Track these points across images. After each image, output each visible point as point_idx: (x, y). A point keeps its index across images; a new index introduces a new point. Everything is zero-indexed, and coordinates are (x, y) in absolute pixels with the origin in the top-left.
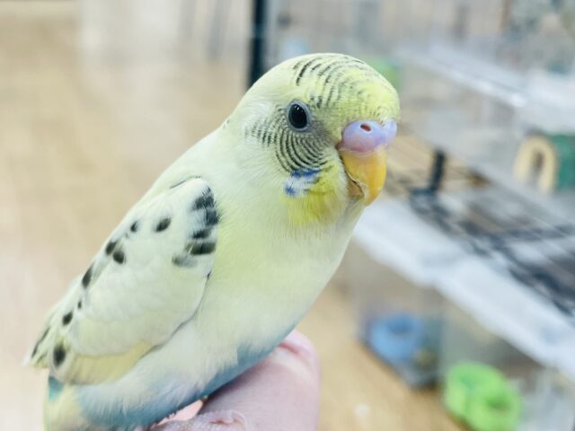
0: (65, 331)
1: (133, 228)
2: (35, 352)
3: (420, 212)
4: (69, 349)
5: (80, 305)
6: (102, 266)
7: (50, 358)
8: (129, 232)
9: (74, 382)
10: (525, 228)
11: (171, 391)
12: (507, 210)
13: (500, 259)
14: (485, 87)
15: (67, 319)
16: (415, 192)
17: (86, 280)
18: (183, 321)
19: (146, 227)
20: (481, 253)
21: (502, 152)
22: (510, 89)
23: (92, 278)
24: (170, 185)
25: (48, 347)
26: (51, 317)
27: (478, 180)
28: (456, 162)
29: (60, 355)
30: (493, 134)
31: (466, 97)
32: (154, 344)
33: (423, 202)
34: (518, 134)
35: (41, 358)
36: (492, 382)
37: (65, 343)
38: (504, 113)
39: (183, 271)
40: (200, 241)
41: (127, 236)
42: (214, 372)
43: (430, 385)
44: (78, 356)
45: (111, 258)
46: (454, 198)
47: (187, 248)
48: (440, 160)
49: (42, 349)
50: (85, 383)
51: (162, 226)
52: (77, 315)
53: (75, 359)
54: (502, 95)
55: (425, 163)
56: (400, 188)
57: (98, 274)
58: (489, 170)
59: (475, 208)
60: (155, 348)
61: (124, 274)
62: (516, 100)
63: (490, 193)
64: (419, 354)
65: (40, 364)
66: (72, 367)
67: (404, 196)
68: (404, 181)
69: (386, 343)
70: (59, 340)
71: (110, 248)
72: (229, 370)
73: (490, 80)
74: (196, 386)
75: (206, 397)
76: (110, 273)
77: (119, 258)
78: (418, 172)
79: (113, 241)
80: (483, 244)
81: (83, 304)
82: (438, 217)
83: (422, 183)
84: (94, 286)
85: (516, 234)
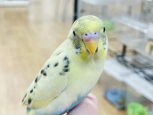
0: (31, 95)
1: (48, 66)
2: (23, 101)
3: (119, 62)
4: (32, 99)
5: (35, 87)
6: (40, 77)
7: (27, 102)
8: (47, 67)
9: (34, 108)
10: (149, 66)
11: (60, 109)
12: (143, 61)
13: (142, 74)
14: (137, 28)
15: (32, 91)
16: (118, 56)
17: (36, 81)
18: (62, 90)
19: (52, 66)
20: (136, 72)
21: (142, 45)
22: (144, 28)
23: (38, 80)
24: (57, 54)
25: (27, 99)
26: (27, 91)
27: (135, 53)
28: (129, 48)
29: (30, 101)
30: (139, 40)
31: (132, 31)
32: (55, 97)
33: (120, 59)
34: (146, 40)
35: (25, 102)
36: (140, 108)
37: (31, 98)
38: (142, 35)
39: (62, 76)
40: (66, 68)
41: (46, 68)
42: (71, 103)
43: (123, 108)
44: (35, 101)
45: (42, 74)
46: (129, 58)
47: (63, 70)
48: (125, 47)
49: (25, 100)
50: (36, 109)
51: (56, 65)
52: (34, 90)
53: (34, 102)
54: (142, 30)
55: (121, 48)
56: (114, 55)
57: (39, 79)
58: (138, 50)
59: (135, 60)
60: (56, 98)
61: (46, 78)
62: (145, 31)
63: (139, 56)
64: (120, 100)
65: (24, 104)
66: (33, 104)
67: (115, 57)
68: (115, 53)
69: (111, 97)
70: (29, 97)
71: (42, 72)
72: (75, 103)
73: (138, 26)
74: (67, 107)
75: (68, 112)
76: (42, 79)
77: (45, 74)
78: (119, 51)
79: (43, 70)
80: (137, 70)
81: (36, 87)
82: (124, 63)
83: (120, 54)
84: (38, 82)
85: (146, 67)
